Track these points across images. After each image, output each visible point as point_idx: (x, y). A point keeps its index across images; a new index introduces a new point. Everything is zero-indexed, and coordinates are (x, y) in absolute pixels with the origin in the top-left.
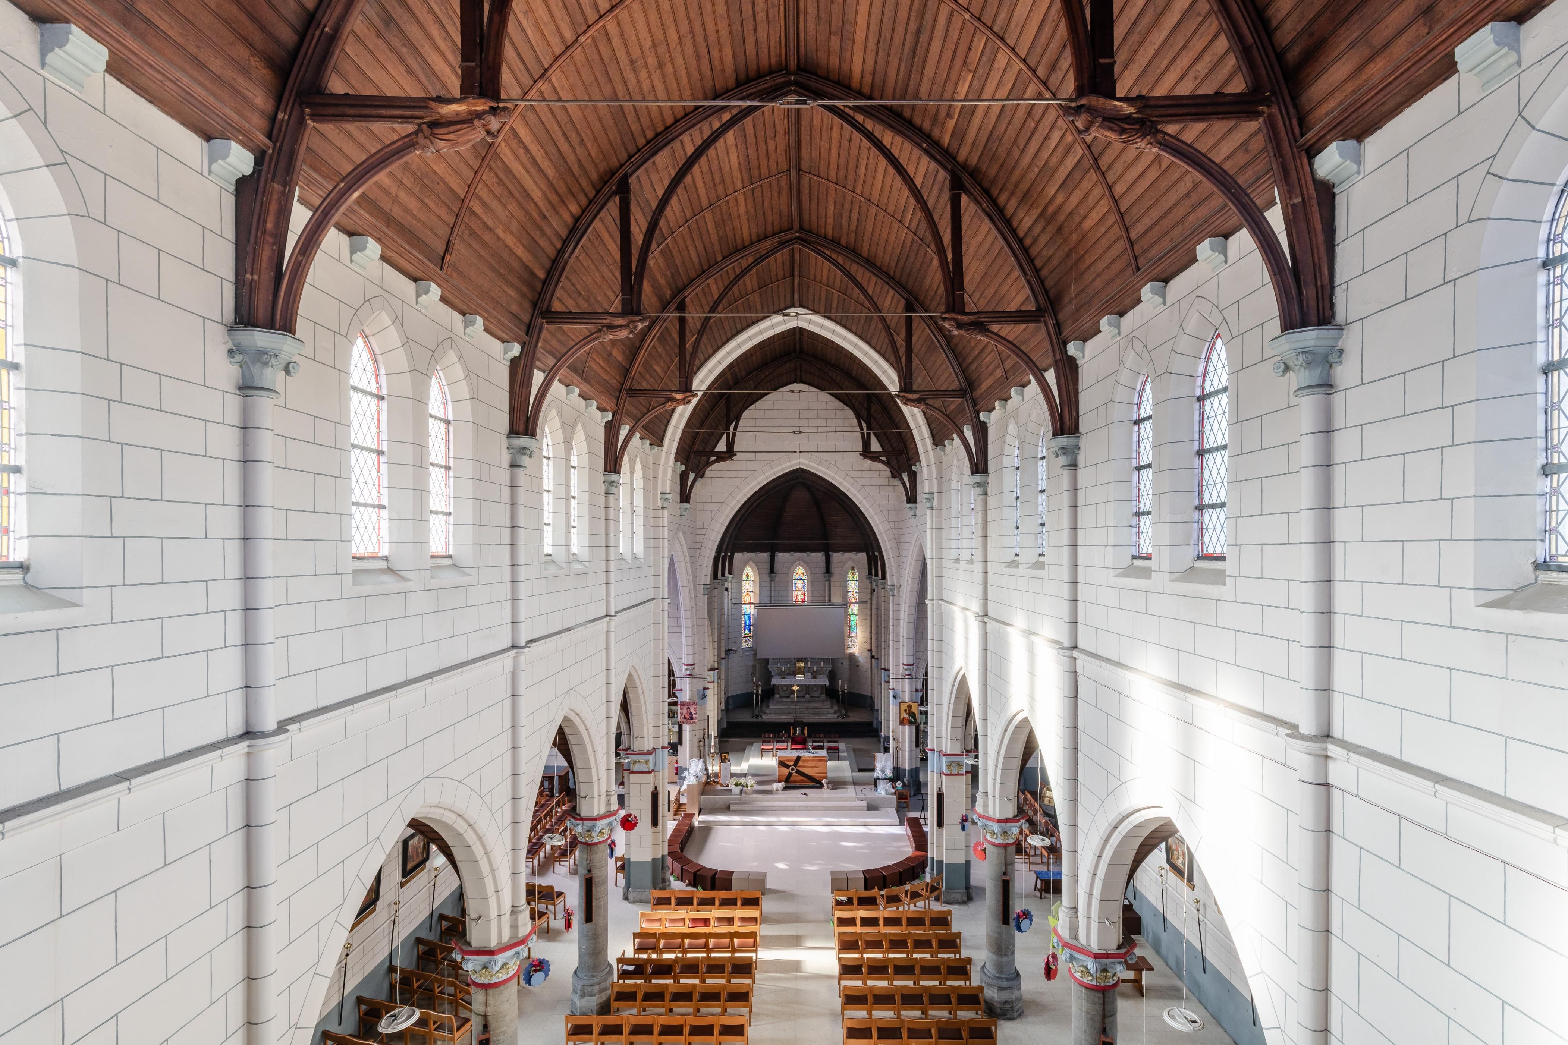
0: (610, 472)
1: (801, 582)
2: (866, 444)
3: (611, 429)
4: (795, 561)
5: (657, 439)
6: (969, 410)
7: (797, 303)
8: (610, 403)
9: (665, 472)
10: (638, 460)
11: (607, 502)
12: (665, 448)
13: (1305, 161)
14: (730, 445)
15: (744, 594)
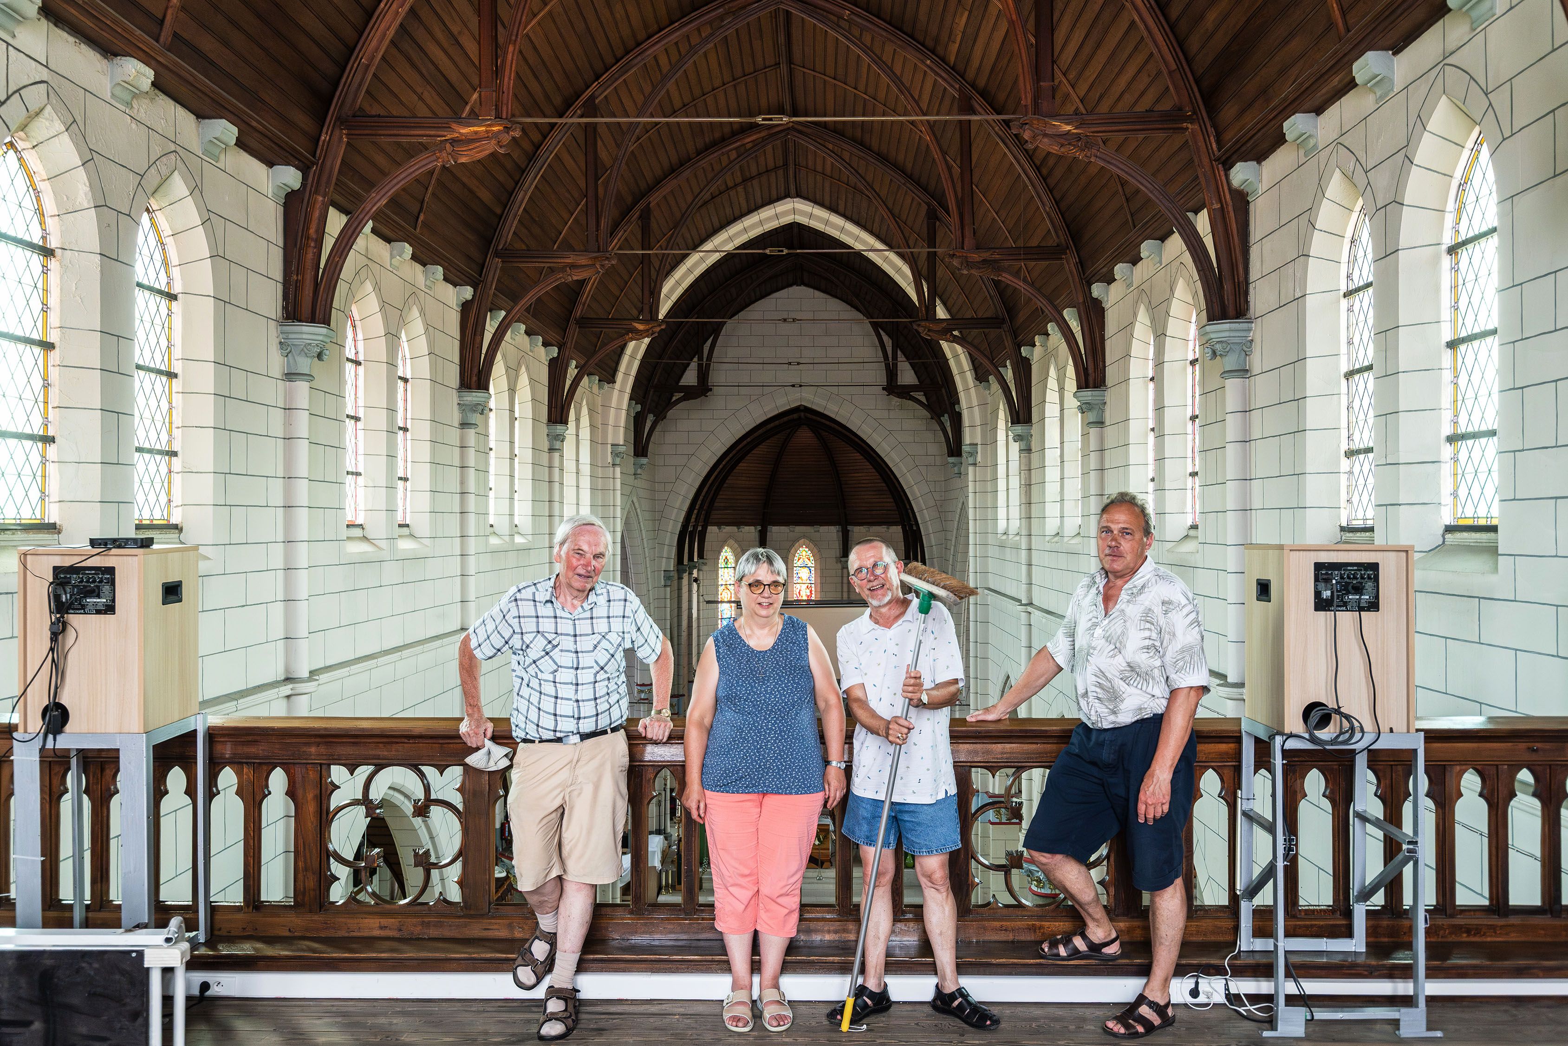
0: (555, 422)
1: (807, 570)
2: (892, 373)
3: (556, 369)
4: (797, 540)
5: (608, 376)
6: (1008, 343)
7: (793, 191)
8: (554, 336)
9: (617, 417)
10: (584, 402)
11: (551, 460)
12: (618, 385)
13: (1222, 173)
14: (703, 374)
15: (721, 589)
